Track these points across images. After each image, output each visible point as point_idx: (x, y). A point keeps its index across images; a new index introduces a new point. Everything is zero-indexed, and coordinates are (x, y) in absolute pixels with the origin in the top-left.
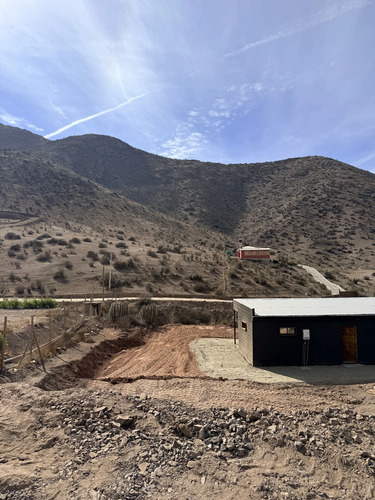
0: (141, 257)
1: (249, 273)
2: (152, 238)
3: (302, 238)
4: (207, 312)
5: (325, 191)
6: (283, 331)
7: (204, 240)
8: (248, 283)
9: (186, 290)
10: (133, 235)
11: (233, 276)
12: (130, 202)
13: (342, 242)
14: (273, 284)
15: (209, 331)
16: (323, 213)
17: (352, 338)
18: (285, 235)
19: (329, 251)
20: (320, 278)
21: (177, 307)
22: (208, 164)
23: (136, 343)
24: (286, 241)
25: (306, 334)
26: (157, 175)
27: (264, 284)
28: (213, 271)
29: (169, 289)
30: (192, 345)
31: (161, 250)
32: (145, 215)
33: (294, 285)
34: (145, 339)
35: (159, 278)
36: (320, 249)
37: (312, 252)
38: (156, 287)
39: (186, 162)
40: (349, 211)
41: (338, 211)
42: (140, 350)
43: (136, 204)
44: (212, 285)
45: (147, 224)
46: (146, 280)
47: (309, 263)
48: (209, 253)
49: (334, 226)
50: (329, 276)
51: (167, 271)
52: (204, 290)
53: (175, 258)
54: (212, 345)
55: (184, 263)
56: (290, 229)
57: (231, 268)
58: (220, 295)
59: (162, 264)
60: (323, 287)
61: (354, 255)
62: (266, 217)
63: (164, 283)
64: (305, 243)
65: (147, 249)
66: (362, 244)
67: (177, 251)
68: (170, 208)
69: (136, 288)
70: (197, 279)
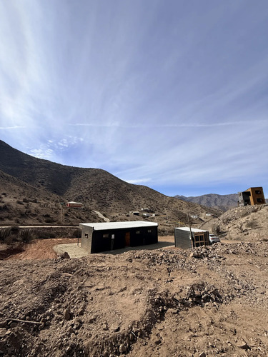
0: (12, 204)
1: (74, 214)
2: (18, 194)
3: (93, 200)
4: (53, 232)
5: (103, 182)
6: (104, 236)
7: (49, 197)
8: (73, 218)
9: (40, 222)
10: (5, 192)
11: (66, 215)
12: (5, 174)
13: (108, 202)
14: (84, 218)
15: (61, 241)
16: (102, 190)
17: (128, 237)
18: (86, 198)
19: (103, 205)
20: (101, 216)
21: (35, 231)
22: (55, 163)
23: (19, 251)
24: (87, 201)
25: (113, 236)
26: (25, 163)
27: (80, 218)
28: (56, 212)
29: (30, 222)
30: (54, 248)
31: (25, 201)
32: (14, 182)
33: (92, 219)
34: (24, 248)
35: (23, 215)
36: (100, 204)
37: (97, 206)
38: (21, 220)
39: (43, 160)
40: (111, 191)
41: (107, 190)
42: (23, 254)
43: (9, 176)
44: (55, 219)
45: (16, 187)
46: (15, 216)
47: (97, 210)
48: (52, 204)
49: (105, 196)
50: (104, 215)
51: (29, 212)
52: (50, 221)
53: (35, 205)
54: (66, 247)
55: (39, 208)
56: (89, 196)
57: (65, 211)
58: (59, 224)
59: (26, 208)
60: (103, 219)
61: (112, 207)
62: (79, 190)
63: (26, 218)
64: (94, 202)
65: (16, 200)
66: (114, 203)
67: (35, 201)
68: (30, 180)
69: (7, 221)
70: (48, 216)
